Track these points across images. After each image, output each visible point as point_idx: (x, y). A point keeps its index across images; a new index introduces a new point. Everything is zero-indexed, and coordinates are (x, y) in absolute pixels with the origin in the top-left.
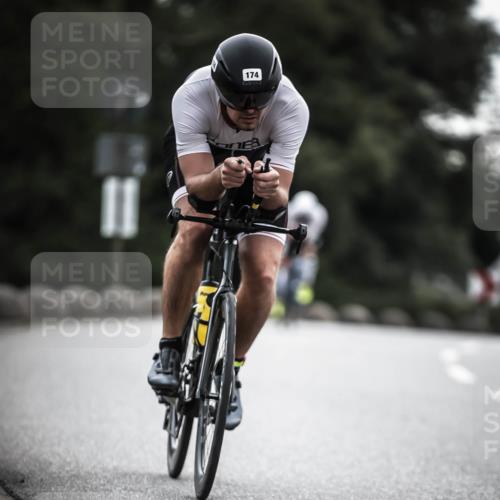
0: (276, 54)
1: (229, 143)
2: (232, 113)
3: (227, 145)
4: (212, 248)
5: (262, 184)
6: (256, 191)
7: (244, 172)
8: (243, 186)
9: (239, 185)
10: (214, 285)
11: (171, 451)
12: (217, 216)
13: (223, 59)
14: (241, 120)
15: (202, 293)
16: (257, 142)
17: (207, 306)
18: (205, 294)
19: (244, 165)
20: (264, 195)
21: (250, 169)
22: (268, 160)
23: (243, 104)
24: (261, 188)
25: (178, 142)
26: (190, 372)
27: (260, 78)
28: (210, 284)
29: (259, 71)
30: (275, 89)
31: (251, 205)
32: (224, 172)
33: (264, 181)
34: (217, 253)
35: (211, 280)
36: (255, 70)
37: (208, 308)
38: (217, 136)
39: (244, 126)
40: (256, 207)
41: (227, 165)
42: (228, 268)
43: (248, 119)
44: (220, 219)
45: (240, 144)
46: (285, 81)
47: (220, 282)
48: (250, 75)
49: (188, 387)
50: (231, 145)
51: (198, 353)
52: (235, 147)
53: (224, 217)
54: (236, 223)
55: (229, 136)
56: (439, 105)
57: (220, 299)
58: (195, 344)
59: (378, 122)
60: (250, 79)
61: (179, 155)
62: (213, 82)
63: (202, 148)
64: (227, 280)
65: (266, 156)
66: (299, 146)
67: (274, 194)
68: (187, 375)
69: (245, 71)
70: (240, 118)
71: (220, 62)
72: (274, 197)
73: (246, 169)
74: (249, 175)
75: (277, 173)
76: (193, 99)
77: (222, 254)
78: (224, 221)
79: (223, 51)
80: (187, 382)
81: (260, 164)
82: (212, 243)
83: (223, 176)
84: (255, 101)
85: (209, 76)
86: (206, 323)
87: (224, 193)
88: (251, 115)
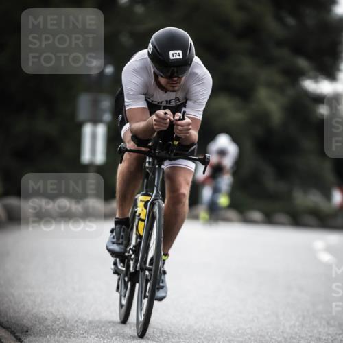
0: (190, 41)
1: (160, 101)
2: (163, 81)
3: (159, 102)
4: (148, 170)
5: (180, 128)
6: (177, 133)
7: (168, 120)
9: (165, 129)
10: (149, 195)
11: (121, 306)
12: (151, 150)
13: (156, 45)
14: (168, 85)
15: (141, 201)
16: (179, 100)
18: (143, 201)
19: (168, 116)
20: (182, 135)
21: (172, 118)
22: (184, 112)
23: (169, 74)
24: (180, 130)
25: (126, 100)
26: (133, 253)
27: (181, 57)
28: (146, 194)
29: (180, 52)
30: (190, 64)
31: (173, 142)
32: (155, 120)
33: (182, 126)
34: (151, 174)
35: (147, 191)
36: (177, 52)
37: (145, 210)
38: (152, 96)
39: (170, 88)
40: (176, 143)
41: (157, 115)
42: (158, 182)
43: (173, 84)
44: (153, 151)
45: (167, 101)
46: (196, 60)
47: (153, 193)
48: (174, 55)
49: (132, 263)
50: (161, 103)
51: (139, 240)
52: (164, 104)
53: (155, 150)
54: (163, 153)
55: (160, 96)
56: (311, 73)
57: (153, 204)
58: (136, 234)
59: (270, 85)
60: (175, 58)
61: (126, 109)
62: (149, 60)
63: (142, 104)
64: (157, 192)
65: (184, 109)
66: (205, 103)
67: (188, 135)
68: (131, 255)
69: (171, 52)
70: (168, 83)
71: (154, 47)
73: (169, 118)
75: (190, 121)
76: (136, 71)
77: (154, 174)
78: (155, 153)
79: (156, 39)
80: (131, 260)
81: (178, 115)
82: (148, 167)
83: (154, 123)
84: (177, 72)
85: (147, 56)
86: (143, 220)
87: (156, 133)
88: (175, 81)
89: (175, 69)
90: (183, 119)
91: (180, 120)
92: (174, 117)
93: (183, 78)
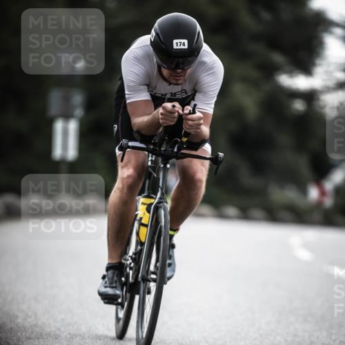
0: (199, 28)
1: (164, 93)
2: (165, 72)
3: (162, 95)
4: (150, 169)
5: (190, 122)
6: (185, 128)
7: (177, 114)
8: (175, 124)
9: (173, 123)
10: (152, 198)
11: (118, 319)
12: (155, 146)
13: (159, 32)
14: (171, 77)
15: (143, 203)
16: (186, 92)
17: (146, 213)
18: (145, 204)
19: (177, 109)
20: (192, 131)
21: (181, 112)
23: (173, 66)
24: (190, 126)
25: (126, 92)
26: (133, 262)
27: (186, 47)
28: (148, 197)
29: (186, 41)
32: (162, 114)
33: (192, 120)
34: (154, 174)
35: (149, 193)
36: (183, 41)
37: (147, 214)
38: (155, 88)
40: (185, 140)
41: (164, 108)
42: (163, 185)
43: (177, 76)
44: (158, 149)
45: (172, 94)
46: (206, 47)
47: (156, 195)
48: (179, 44)
49: (131, 272)
50: (165, 95)
51: (139, 247)
52: (168, 96)
53: (160, 147)
55: (164, 88)
57: (157, 208)
58: (137, 241)
60: (179, 47)
61: (128, 102)
62: (151, 48)
63: (145, 96)
64: (162, 194)
66: (216, 95)
67: (199, 131)
68: (130, 264)
69: (175, 41)
70: (171, 75)
71: (157, 34)
72: (198, 133)
73: (178, 112)
74: (180, 116)
75: (201, 115)
77: (158, 175)
78: (160, 150)
79: (159, 25)
80: (131, 269)
81: (188, 108)
82: (150, 167)
83: (160, 116)
84: (183, 63)
85: (149, 43)
86: (146, 226)
87: (161, 129)
88: (179, 73)
89: (181, 60)
90: (194, 112)
91: (190, 113)
92: (183, 111)
93: (189, 71)
